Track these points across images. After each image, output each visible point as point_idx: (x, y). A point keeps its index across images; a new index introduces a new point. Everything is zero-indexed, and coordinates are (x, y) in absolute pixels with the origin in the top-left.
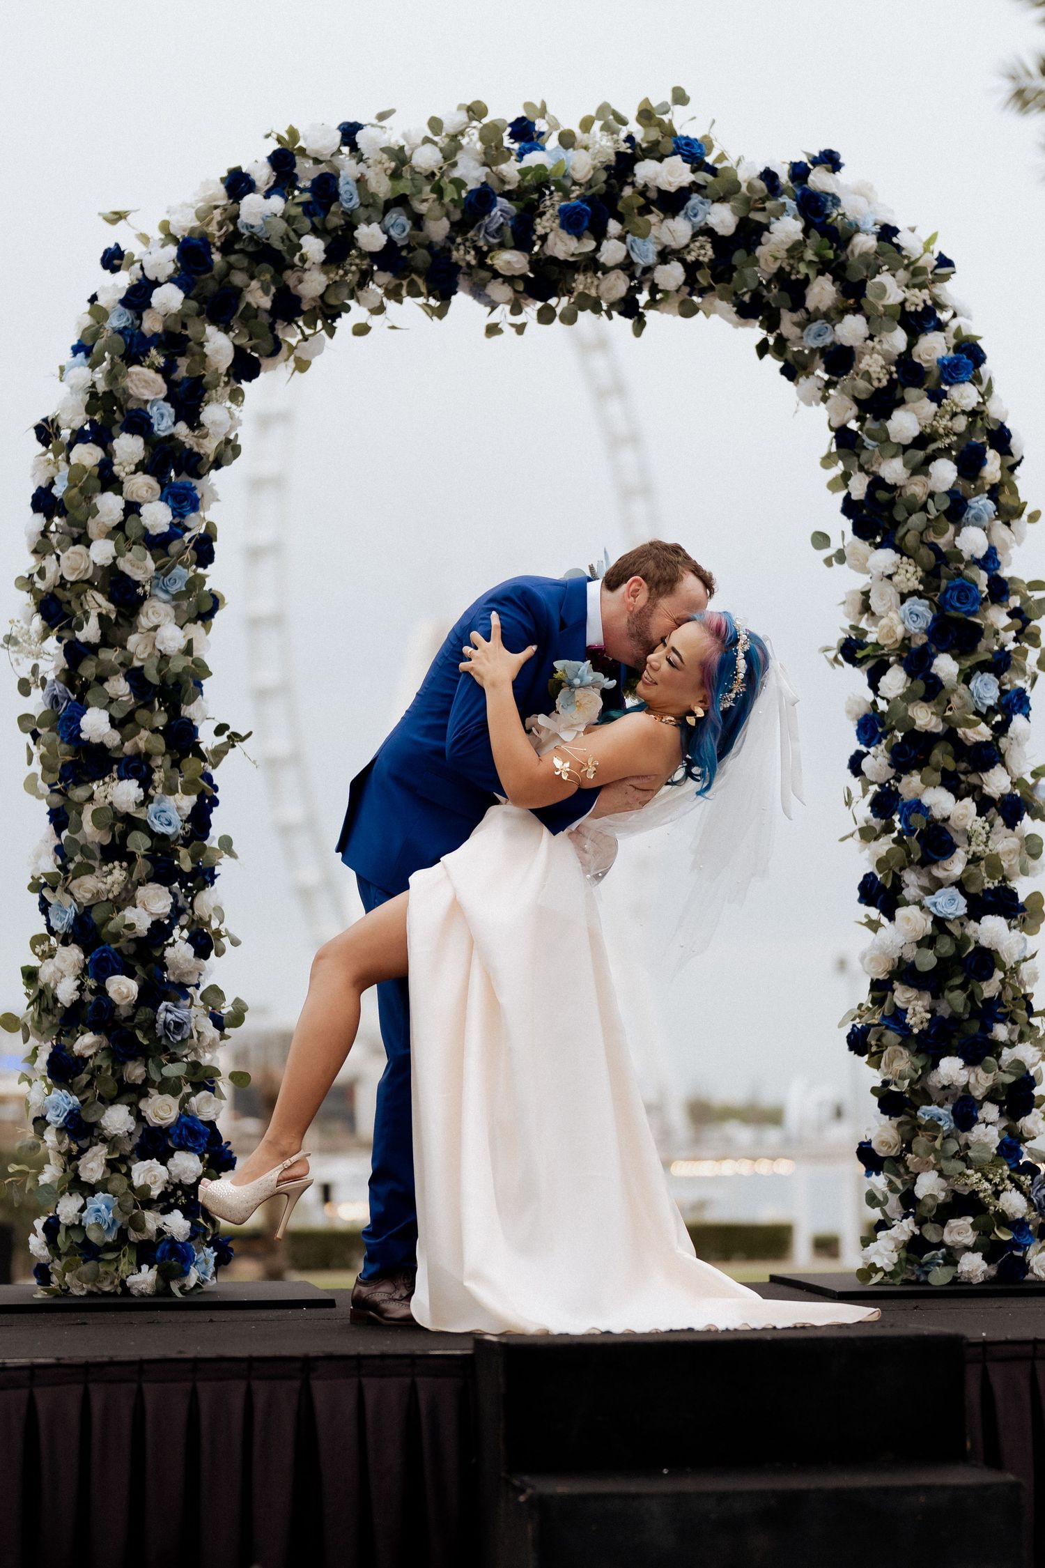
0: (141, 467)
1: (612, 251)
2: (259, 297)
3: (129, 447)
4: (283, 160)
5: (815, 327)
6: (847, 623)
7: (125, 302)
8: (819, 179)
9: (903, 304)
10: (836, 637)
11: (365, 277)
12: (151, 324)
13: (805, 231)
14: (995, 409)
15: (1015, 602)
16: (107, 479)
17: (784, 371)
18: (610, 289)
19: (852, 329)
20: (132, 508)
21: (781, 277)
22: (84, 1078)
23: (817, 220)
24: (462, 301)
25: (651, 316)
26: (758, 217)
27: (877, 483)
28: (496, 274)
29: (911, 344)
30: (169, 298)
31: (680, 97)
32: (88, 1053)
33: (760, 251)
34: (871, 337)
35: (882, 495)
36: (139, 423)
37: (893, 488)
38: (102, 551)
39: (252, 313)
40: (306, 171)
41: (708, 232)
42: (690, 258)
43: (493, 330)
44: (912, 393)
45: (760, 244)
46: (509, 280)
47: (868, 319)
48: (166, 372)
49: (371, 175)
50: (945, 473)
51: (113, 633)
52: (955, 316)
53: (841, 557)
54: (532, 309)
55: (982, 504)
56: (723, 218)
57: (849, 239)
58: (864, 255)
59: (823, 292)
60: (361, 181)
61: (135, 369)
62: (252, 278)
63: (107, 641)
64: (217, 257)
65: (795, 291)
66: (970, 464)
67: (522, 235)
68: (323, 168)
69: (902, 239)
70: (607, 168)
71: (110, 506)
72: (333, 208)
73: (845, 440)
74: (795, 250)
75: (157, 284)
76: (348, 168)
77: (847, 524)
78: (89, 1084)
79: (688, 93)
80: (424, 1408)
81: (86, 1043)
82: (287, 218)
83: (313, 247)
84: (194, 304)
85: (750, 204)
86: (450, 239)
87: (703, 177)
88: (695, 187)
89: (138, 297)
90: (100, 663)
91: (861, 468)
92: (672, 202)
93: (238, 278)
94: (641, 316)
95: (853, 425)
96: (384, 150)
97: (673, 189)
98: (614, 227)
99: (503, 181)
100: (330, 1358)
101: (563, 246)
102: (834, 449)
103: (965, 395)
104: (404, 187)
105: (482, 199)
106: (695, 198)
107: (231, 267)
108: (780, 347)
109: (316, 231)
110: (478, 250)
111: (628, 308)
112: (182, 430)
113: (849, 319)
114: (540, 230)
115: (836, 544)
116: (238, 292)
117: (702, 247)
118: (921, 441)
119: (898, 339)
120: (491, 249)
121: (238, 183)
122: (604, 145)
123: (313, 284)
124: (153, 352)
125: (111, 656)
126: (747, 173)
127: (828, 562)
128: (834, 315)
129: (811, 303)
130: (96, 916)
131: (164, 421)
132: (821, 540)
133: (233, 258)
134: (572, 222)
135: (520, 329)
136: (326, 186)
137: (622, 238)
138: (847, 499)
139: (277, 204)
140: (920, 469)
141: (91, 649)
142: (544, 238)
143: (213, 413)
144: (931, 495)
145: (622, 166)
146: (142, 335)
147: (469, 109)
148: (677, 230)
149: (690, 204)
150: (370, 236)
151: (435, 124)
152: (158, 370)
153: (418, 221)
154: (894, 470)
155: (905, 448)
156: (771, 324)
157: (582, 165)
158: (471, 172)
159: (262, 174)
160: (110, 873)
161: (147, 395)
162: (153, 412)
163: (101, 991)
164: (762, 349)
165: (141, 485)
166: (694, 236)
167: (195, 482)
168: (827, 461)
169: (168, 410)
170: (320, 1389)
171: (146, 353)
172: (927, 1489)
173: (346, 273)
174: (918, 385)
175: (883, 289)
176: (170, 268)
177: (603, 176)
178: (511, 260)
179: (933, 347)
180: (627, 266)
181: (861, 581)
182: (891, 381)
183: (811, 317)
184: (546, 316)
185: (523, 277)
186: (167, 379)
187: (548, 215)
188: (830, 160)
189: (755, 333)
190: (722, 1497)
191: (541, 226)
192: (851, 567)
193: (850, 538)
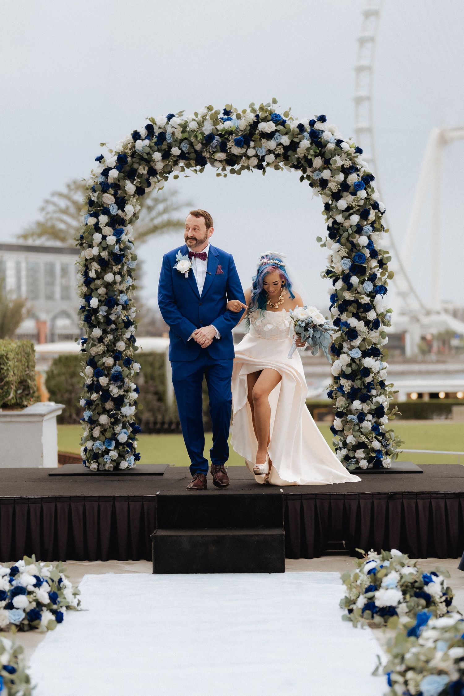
0: (107, 225)
1: (251, 152)
2: (143, 170)
3: (103, 219)
4: (149, 128)
5: (316, 173)
6: (327, 265)
7: (102, 174)
8: (318, 126)
9: (343, 166)
10: (325, 269)
11: (176, 163)
12: (110, 181)
13: (311, 144)
14: (375, 196)
15: (380, 257)
16: (97, 228)
17: (310, 185)
18: (252, 163)
19: (326, 174)
20: (104, 238)
21: (305, 157)
22: (94, 407)
23: (316, 140)
24: (208, 166)
25: (268, 169)
26: (296, 140)
27: (335, 222)
28: (216, 160)
29: (346, 178)
30: (114, 174)
31: (275, 101)
32: (95, 399)
33: (298, 150)
34: (332, 177)
35: (336, 226)
36: (106, 211)
37: (340, 223)
38: (95, 251)
39: (140, 176)
40: (157, 131)
41: (281, 144)
42: (276, 153)
43: (218, 175)
44: (345, 194)
45: (299, 147)
46: (221, 161)
47: (331, 170)
48: (115, 195)
49: (176, 131)
50: (355, 219)
51: (100, 276)
52: (362, 167)
53: (324, 245)
54: (229, 168)
55: (368, 228)
56: (285, 140)
57: (326, 146)
58: (330, 150)
59: (318, 162)
60: (173, 134)
61: (106, 195)
62: (140, 165)
63: (98, 278)
64: (129, 159)
65: (310, 163)
66: (364, 215)
67: (223, 147)
68: (161, 131)
69: (343, 145)
70: (250, 125)
71: (97, 237)
72: (164, 143)
73: (328, 208)
74: (308, 149)
75: (111, 169)
76: (169, 130)
77: (327, 233)
78: (95, 409)
79: (277, 100)
80: (145, 510)
81: (94, 396)
82: (150, 147)
83: (157, 156)
84: (122, 174)
85: (294, 136)
86: (203, 148)
87: (280, 127)
88: (276, 131)
89: (105, 173)
90: (95, 285)
91: (331, 217)
92: (270, 136)
93: (136, 166)
94: (264, 169)
95: (330, 202)
96: (179, 125)
97: (269, 132)
98: (252, 144)
99: (217, 130)
100: (121, 497)
101: (236, 151)
102: (325, 209)
103: (362, 194)
104: (186, 135)
105: (210, 138)
106: (277, 134)
107: (133, 162)
108: (308, 177)
109: (159, 150)
110: (210, 152)
111: (260, 167)
112: (120, 212)
113: (325, 171)
114: (228, 146)
115: (324, 240)
116: (136, 170)
117: (280, 149)
118: (349, 208)
119: (341, 177)
120: (214, 152)
121: (136, 136)
122: (251, 117)
123: (159, 166)
124: (110, 189)
125: (99, 282)
126: (293, 125)
127: (320, 246)
128: (321, 169)
129: (314, 165)
130: (96, 359)
131: (114, 210)
132: (319, 239)
133: (134, 160)
134: (238, 143)
135: (225, 176)
136: (162, 136)
137: (254, 148)
138: (328, 225)
139: (147, 142)
140: (347, 218)
141: (93, 280)
142: (230, 148)
143: (129, 208)
144: (351, 226)
145: (254, 126)
146: (108, 183)
147: (208, 108)
148: (272, 144)
149: (275, 136)
150: (175, 151)
151: (196, 114)
152: (112, 195)
153: (191, 144)
154: (339, 218)
155: (343, 211)
156: (304, 171)
157: (243, 124)
158: (208, 128)
159: (143, 132)
160: (100, 347)
161: (109, 202)
162: (111, 208)
163: (98, 381)
164: (302, 179)
165: (107, 230)
166: (277, 146)
167: (124, 228)
168: (323, 213)
169: (116, 206)
170: (118, 505)
171: (108, 189)
173: (169, 161)
174: (347, 191)
175: (336, 161)
176: (115, 164)
177: (249, 128)
178: (221, 156)
179: (353, 178)
180: (256, 156)
181: (331, 252)
182: (339, 190)
183: (315, 170)
184: (233, 171)
185: (225, 160)
186: (115, 197)
187: (231, 142)
188: (322, 119)
189: (300, 173)
191: (229, 145)
192: (328, 248)
193: (328, 239)
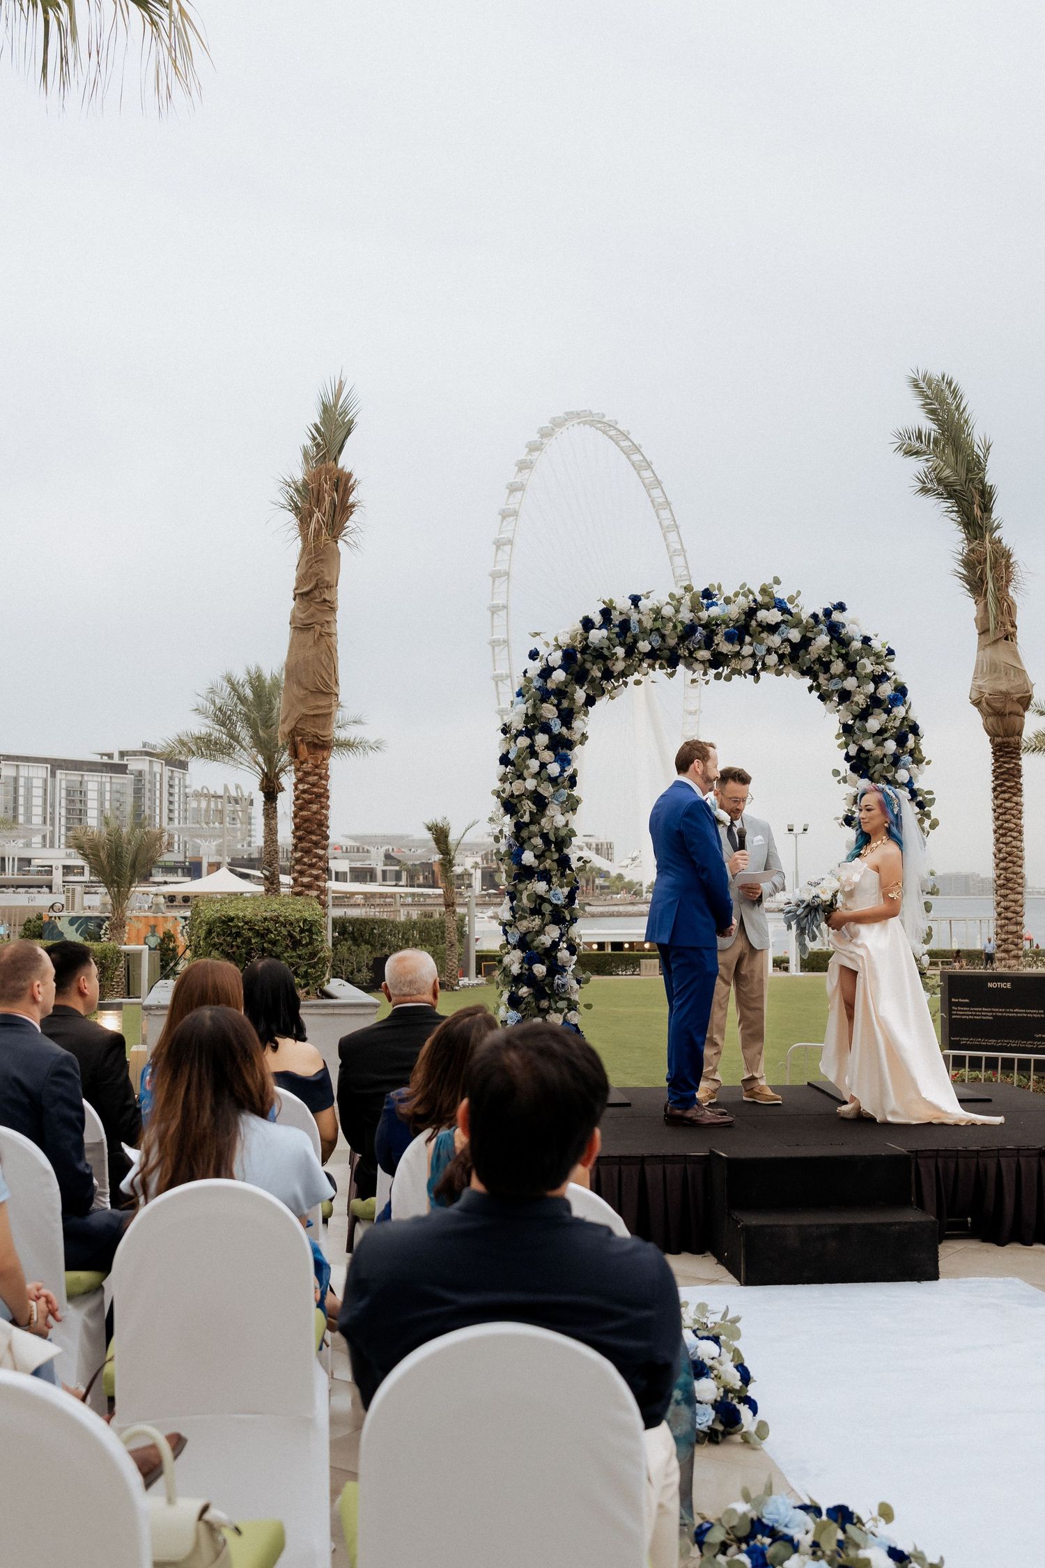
0: (547, 748)
1: (747, 650)
2: (596, 673)
3: (542, 739)
4: (606, 613)
5: (834, 681)
6: (846, 808)
7: (540, 675)
8: (836, 616)
9: (872, 672)
10: (842, 814)
11: (641, 660)
12: (551, 685)
13: (831, 641)
14: (912, 715)
15: (920, 798)
16: (533, 753)
17: (819, 697)
18: (745, 665)
19: (850, 683)
20: (543, 766)
21: (819, 659)
22: (523, 1006)
23: (836, 635)
24: (681, 668)
25: (762, 674)
26: (809, 635)
27: (861, 749)
28: (697, 660)
29: (876, 689)
30: (559, 676)
31: (777, 581)
32: (525, 995)
33: (810, 648)
34: (859, 687)
35: (863, 755)
36: (546, 729)
37: (869, 752)
38: (531, 784)
39: (593, 680)
40: (616, 618)
41: (788, 640)
42: (780, 652)
43: (693, 681)
44: (877, 711)
45: (811, 646)
46: (703, 662)
47: (858, 678)
48: (557, 706)
49: (643, 618)
50: (891, 746)
51: (535, 819)
52: (894, 674)
53: (845, 780)
54: (712, 672)
55: (906, 758)
56: (795, 635)
57: (849, 644)
58: (856, 651)
59: (838, 666)
60: (640, 622)
61: (545, 705)
62: (593, 665)
63: (532, 822)
64: (579, 656)
65: (826, 666)
66: (901, 740)
67: (708, 643)
68: (624, 617)
69: (873, 643)
70: (745, 613)
71: (534, 765)
72: (628, 635)
73: (847, 729)
74: (827, 649)
75: (555, 669)
76: (635, 617)
77: (847, 765)
78: (526, 1009)
79: (781, 579)
80: (689, 1178)
81: (524, 991)
82: (609, 639)
83: (620, 651)
84: (570, 677)
85: (807, 628)
86: (678, 644)
87: (787, 617)
88: (783, 622)
89: (546, 672)
90: (530, 832)
91: (854, 742)
92: (773, 629)
93: (588, 665)
94: (758, 675)
95: (851, 723)
96: (650, 610)
97: (773, 623)
98: (748, 639)
99: (700, 619)
100: (652, 1156)
101: (726, 648)
102: (841, 731)
103: (900, 711)
104: (659, 624)
105: (690, 629)
106: (783, 626)
107: (585, 661)
108: (818, 687)
109: (621, 645)
110: (689, 649)
111: (753, 671)
112: (564, 730)
113: (849, 678)
114: (716, 642)
115: (843, 774)
116: (587, 672)
117: (786, 647)
118: (881, 732)
119: (871, 687)
120: (695, 650)
121: (587, 624)
122: (743, 603)
123: (619, 666)
124: (552, 697)
125: (534, 828)
126: (805, 616)
127: (839, 782)
128: (843, 676)
129: (832, 671)
130: (528, 938)
131: (557, 727)
132: (836, 773)
133: (586, 656)
134: (729, 638)
135: (707, 683)
136: (625, 625)
137: (751, 644)
138: (847, 754)
139: (604, 632)
140: (880, 744)
141: (527, 825)
142: (718, 645)
143: (576, 724)
144: (885, 755)
145: (751, 613)
146: (547, 689)
147: (685, 588)
148: (775, 640)
149: (781, 629)
150: (644, 646)
151: (672, 596)
152: (554, 705)
153: (663, 637)
154: (868, 744)
155: (874, 735)
156: (815, 678)
157: (734, 611)
158: (686, 616)
159: (597, 619)
160: (534, 920)
161: (550, 716)
162: (552, 723)
163: (530, 969)
164: (811, 689)
165: (547, 756)
166: (783, 642)
167: (568, 752)
168: (838, 737)
169: (558, 722)
170: (648, 1169)
171: (549, 698)
172: (899, 1223)
173: (633, 661)
174: (878, 707)
175: (864, 665)
176: (560, 662)
177: (743, 617)
178: (704, 654)
179: (886, 690)
180: (753, 655)
181: (853, 791)
182: (867, 705)
183: (832, 677)
184: (718, 677)
185: (709, 660)
186: (558, 709)
187: (720, 635)
188: (841, 607)
189: (808, 681)
190: (818, 1226)
191: (717, 639)
192: (849, 785)
193: (849, 772)
